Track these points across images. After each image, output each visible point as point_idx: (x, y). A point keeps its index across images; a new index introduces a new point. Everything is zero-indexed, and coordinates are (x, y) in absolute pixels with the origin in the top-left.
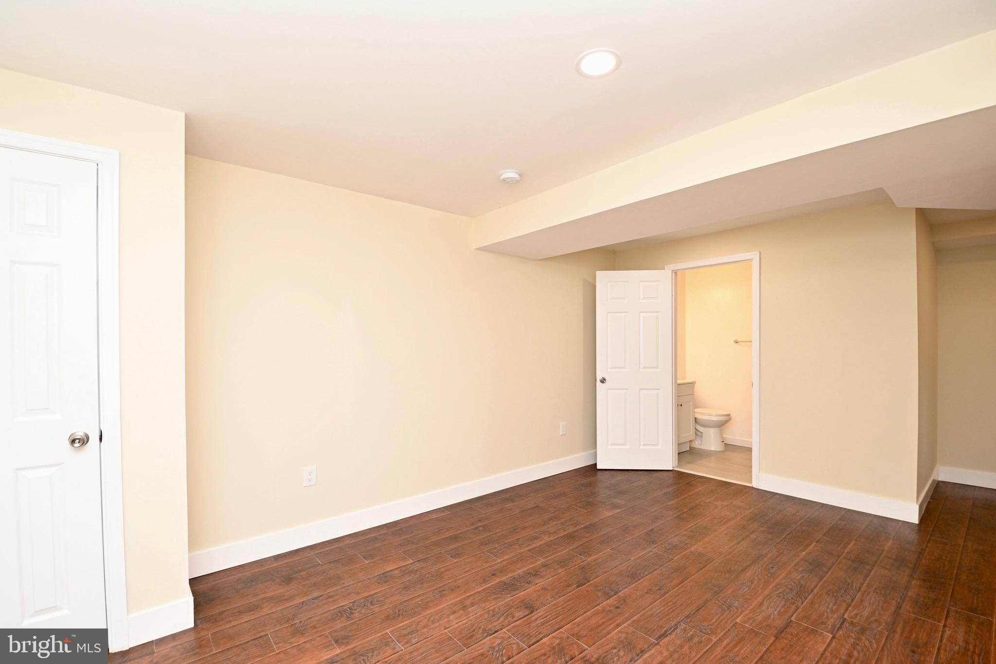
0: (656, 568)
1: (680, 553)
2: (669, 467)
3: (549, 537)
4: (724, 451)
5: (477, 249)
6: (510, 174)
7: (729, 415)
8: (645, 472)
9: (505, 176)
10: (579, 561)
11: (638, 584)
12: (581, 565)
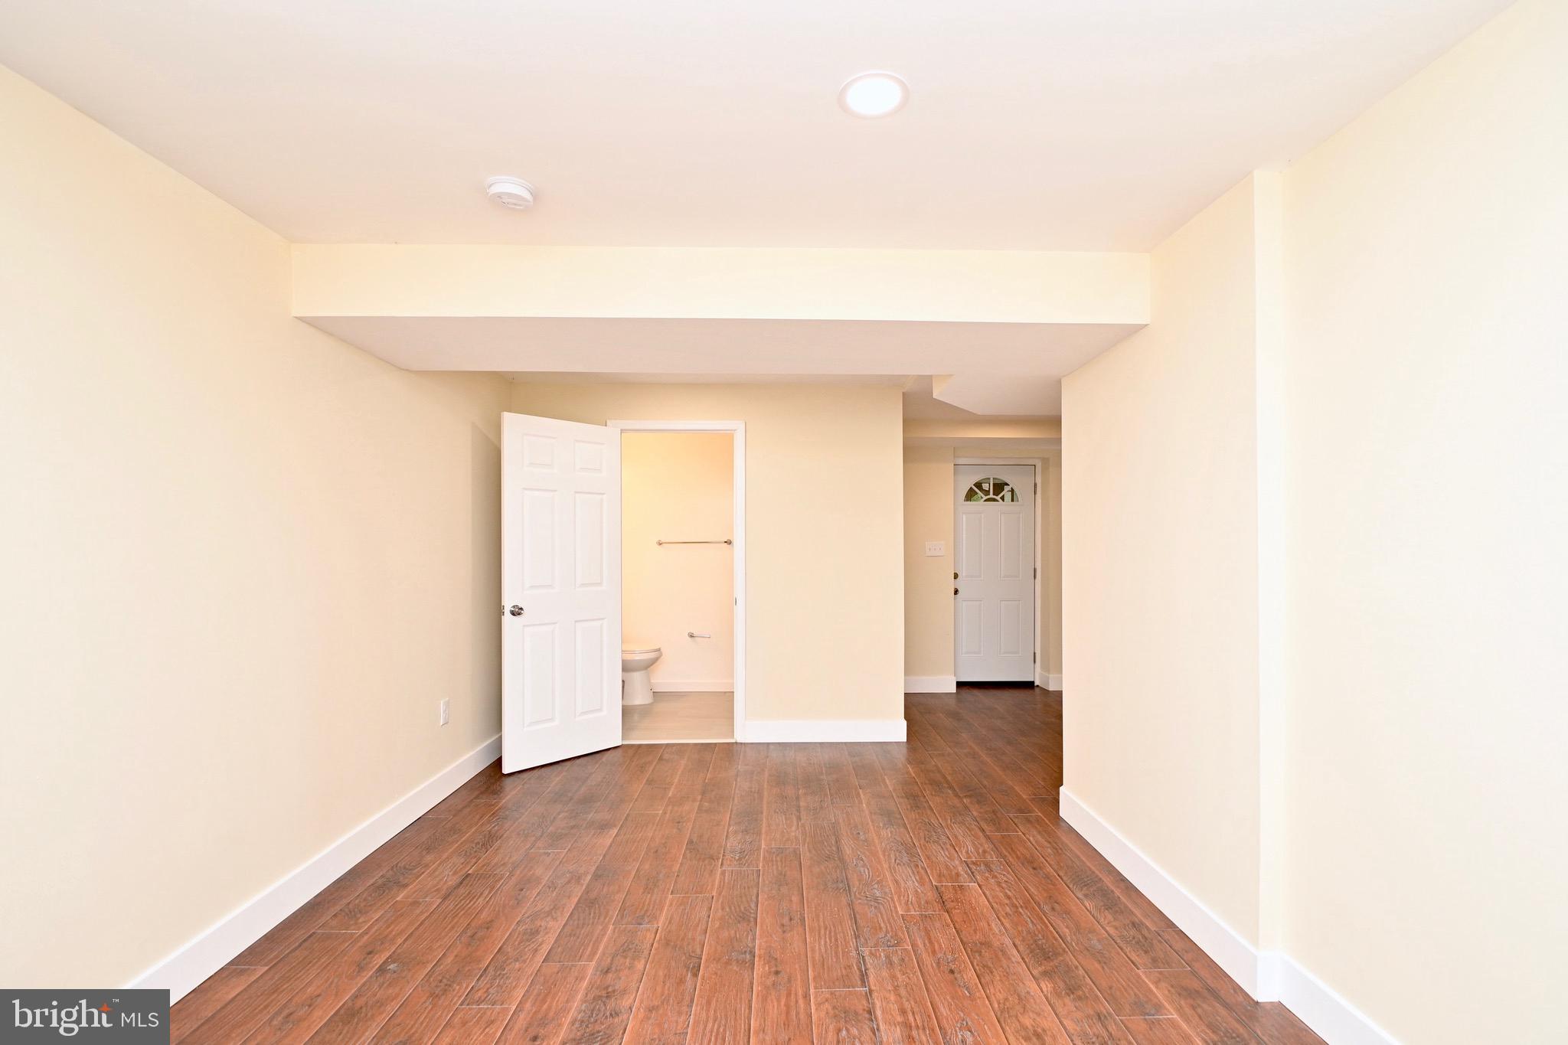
0: (755, 891)
1: (758, 860)
2: (617, 741)
3: (555, 919)
4: (653, 703)
5: (296, 317)
6: (509, 186)
7: (659, 650)
8: (586, 758)
9: (496, 189)
10: (650, 936)
11: (762, 926)
12: (660, 938)
